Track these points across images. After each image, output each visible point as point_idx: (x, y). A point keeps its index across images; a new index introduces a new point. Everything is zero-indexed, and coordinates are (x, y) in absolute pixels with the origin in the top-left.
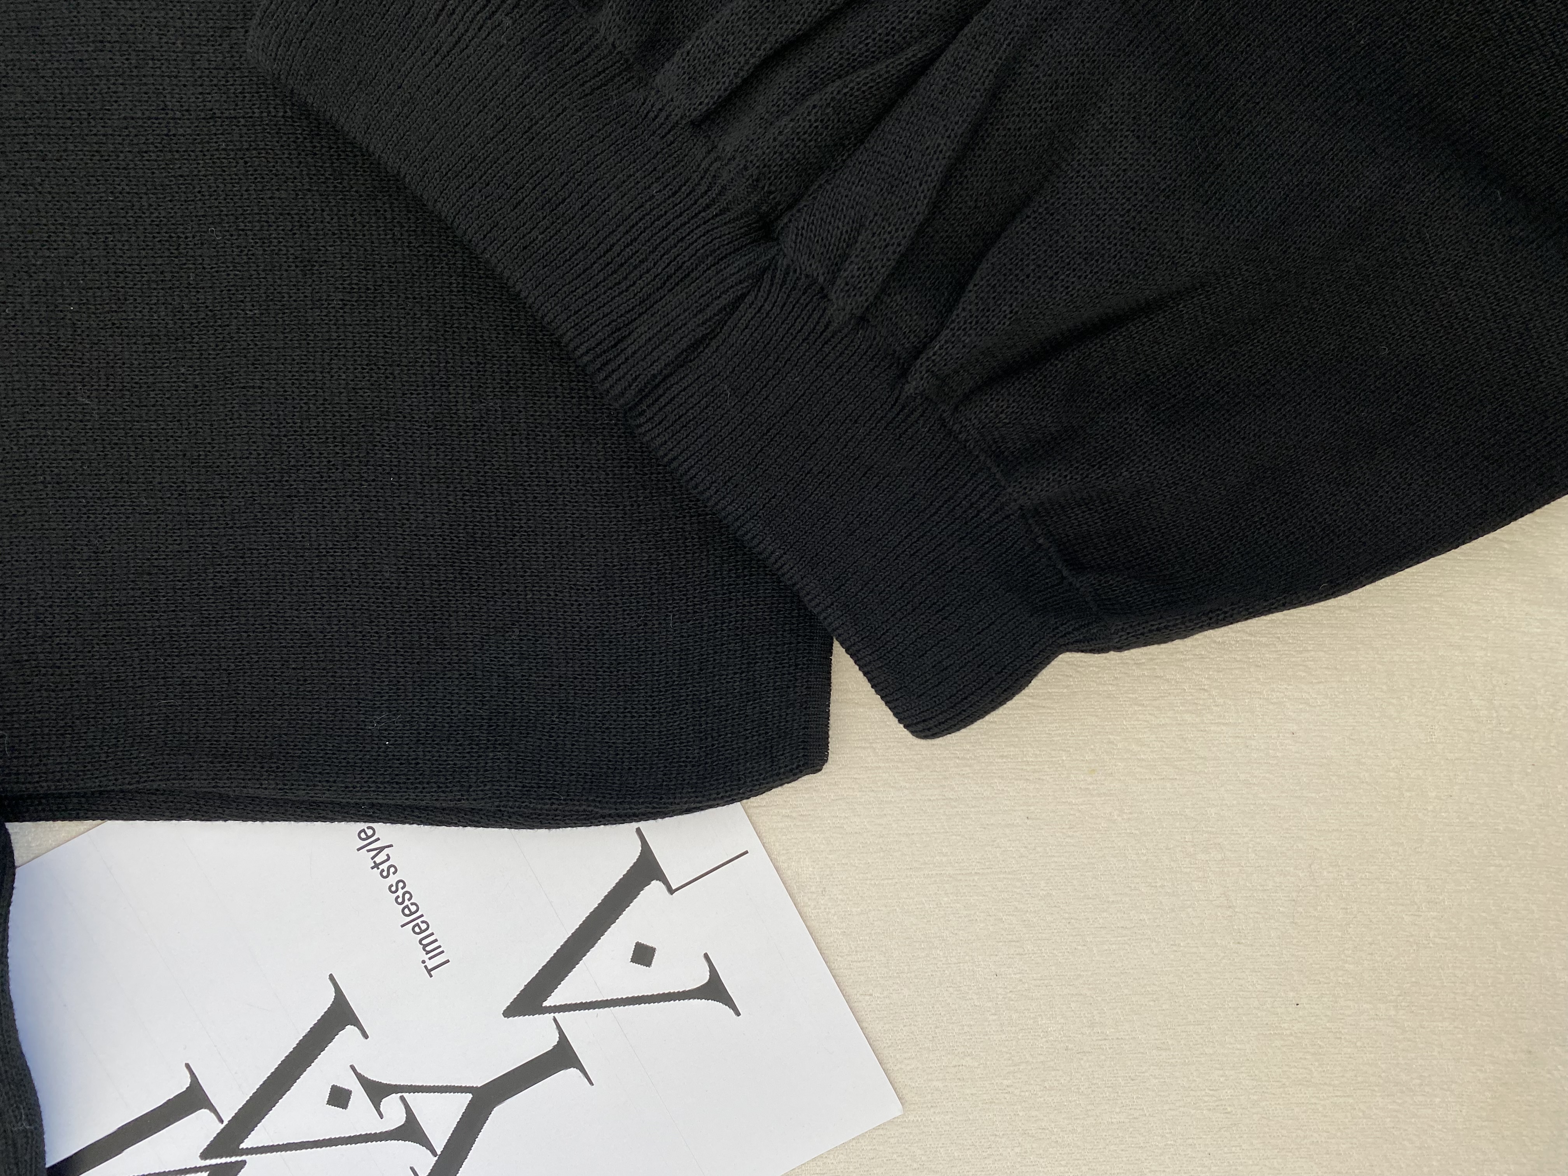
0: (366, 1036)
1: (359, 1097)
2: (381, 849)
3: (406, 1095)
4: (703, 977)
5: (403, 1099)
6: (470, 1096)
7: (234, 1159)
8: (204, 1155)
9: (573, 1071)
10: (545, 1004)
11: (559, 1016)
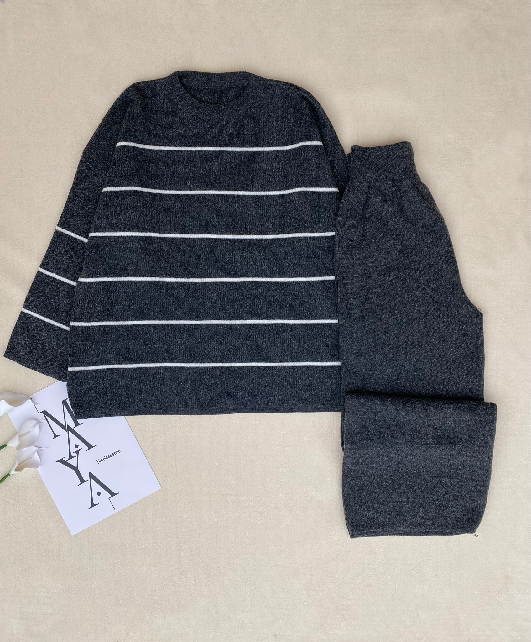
0: (86, 451)
1: (77, 449)
2: (117, 453)
3: (77, 457)
4: (95, 504)
5: (76, 456)
6: (76, 466)
7: (67, 430)
8: (68, 425)
9: (80, 483)
10: (91, 479)
11: (89, 480)
